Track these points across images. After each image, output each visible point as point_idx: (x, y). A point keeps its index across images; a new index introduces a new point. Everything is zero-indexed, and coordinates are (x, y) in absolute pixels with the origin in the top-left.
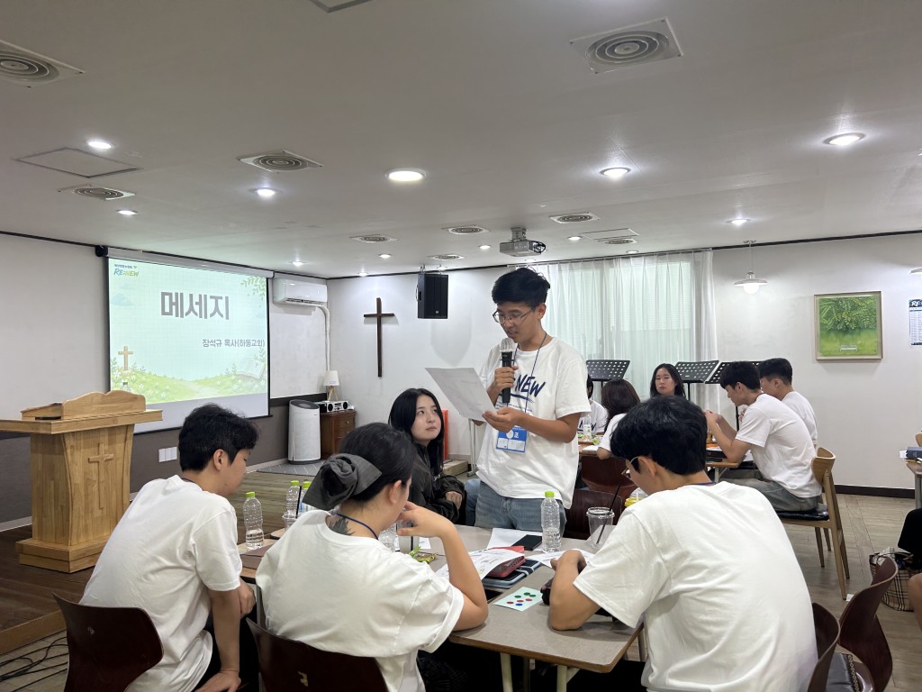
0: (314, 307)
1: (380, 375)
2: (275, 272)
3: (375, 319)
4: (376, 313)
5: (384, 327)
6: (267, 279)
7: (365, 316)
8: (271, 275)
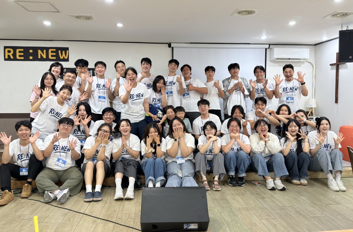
0: (304, 62)
1: (336, 101)
2: (269, 45)
3: (335, 67)
4: (335, 62)
5: (340, 71)
6: (266, 49)
7: (331, 65)
8: (267, 46)
